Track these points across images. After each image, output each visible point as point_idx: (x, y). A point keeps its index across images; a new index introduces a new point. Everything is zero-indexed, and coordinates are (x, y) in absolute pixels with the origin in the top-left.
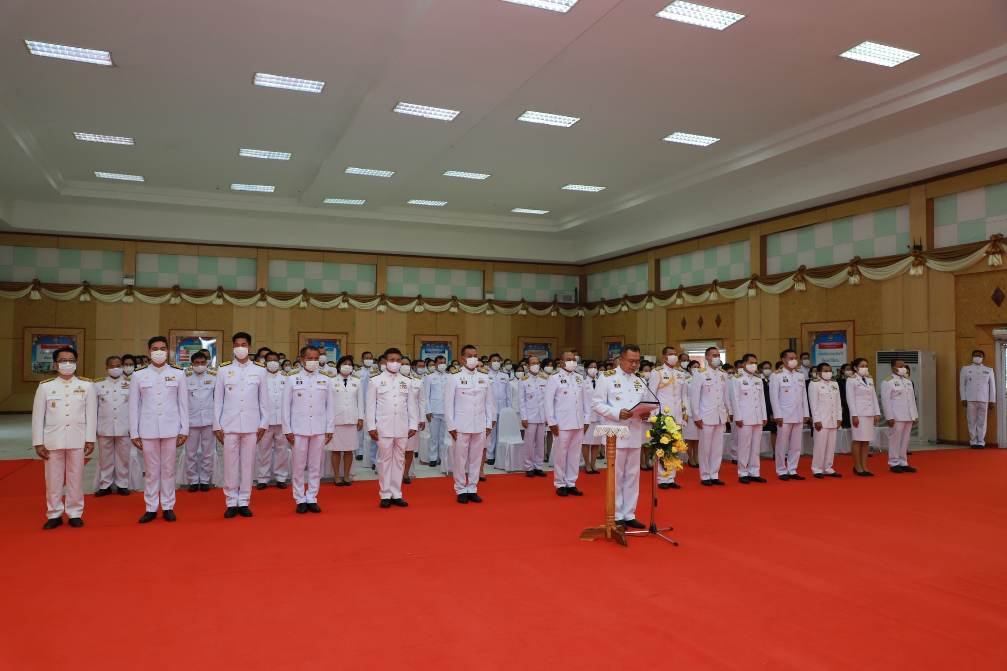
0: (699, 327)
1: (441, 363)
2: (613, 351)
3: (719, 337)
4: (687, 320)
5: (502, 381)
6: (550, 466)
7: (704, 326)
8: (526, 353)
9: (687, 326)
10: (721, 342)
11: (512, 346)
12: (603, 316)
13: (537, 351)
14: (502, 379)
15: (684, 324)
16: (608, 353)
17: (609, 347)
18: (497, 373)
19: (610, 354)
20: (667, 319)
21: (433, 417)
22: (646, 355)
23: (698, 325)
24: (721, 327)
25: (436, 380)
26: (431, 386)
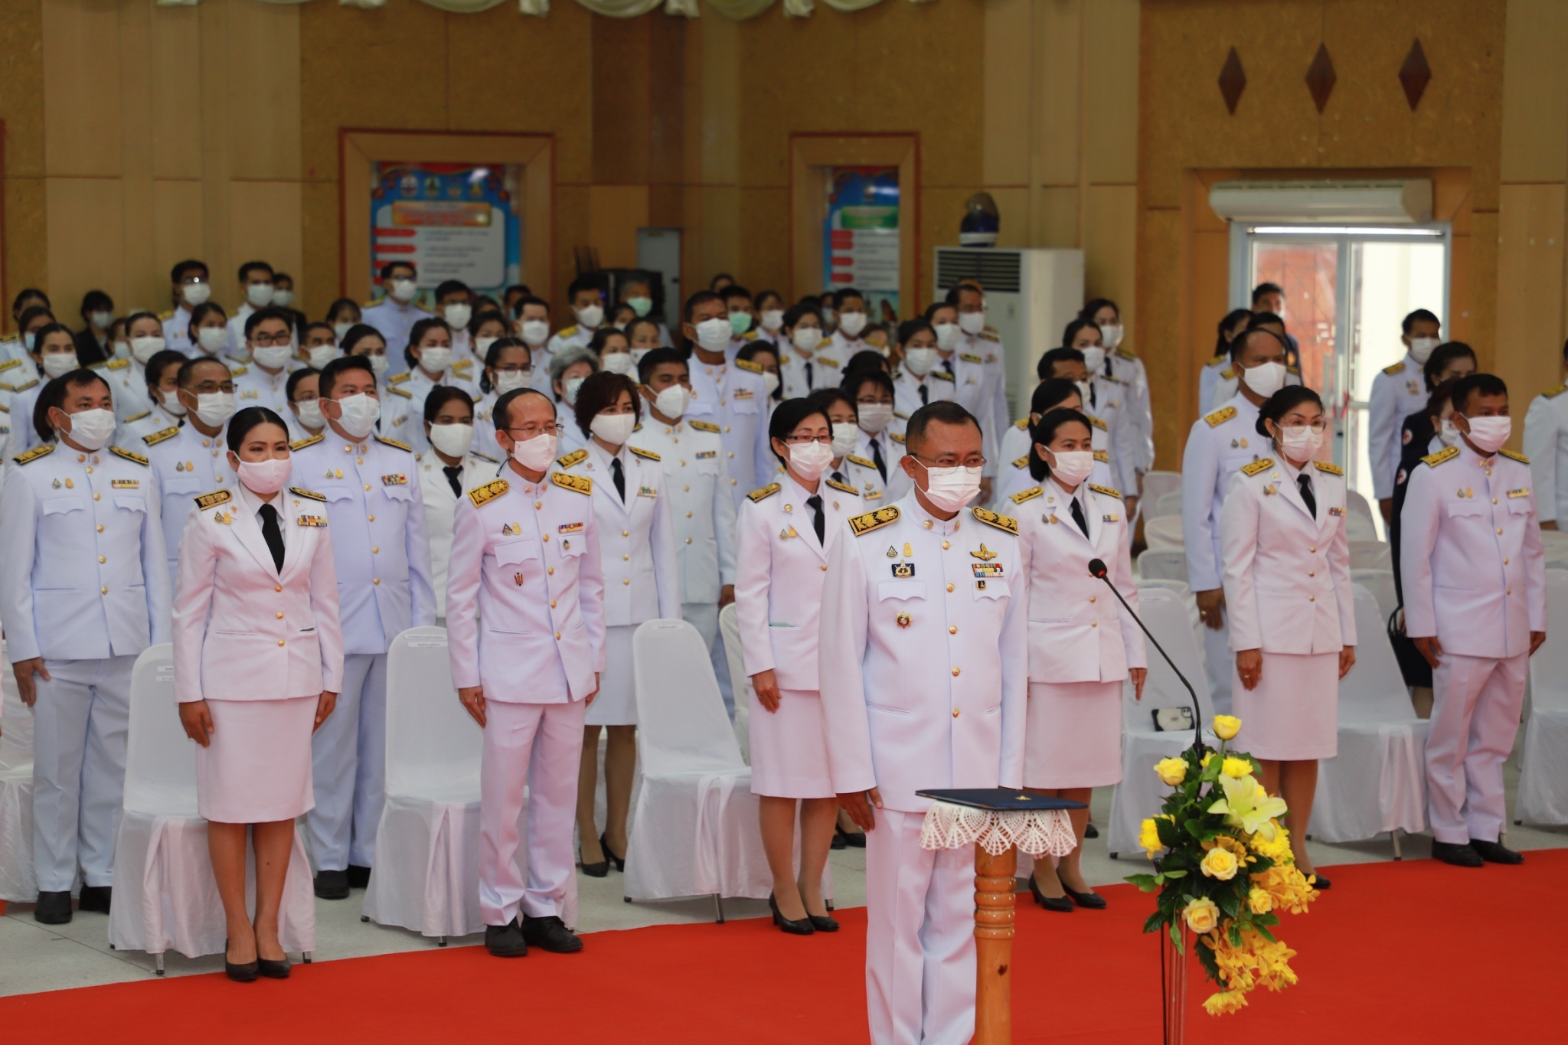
0: (1311, 105)
1: (87, 404)
2: (850, 210)
3: (1417, 161)
4: (1247, 62)
5: (391, 491)
6: (628, 900)
7: (1339, 97)
8: (386, 217)
9: (1250, 98)
10: (1423, 185)
11: (310, 178)
12: (798, 19)
13: (444, 207)
14: (388, 480)
15: (1233, 84)
16: (828, 222)
17: (830, 188)
18: (364, 451)
19: (837, 225)
20: (1146, 52)
21: (44, 675)
22: (1029, 245)
23: (1306, 92)
24: (1428, 110)
25: (63, 490)
26: (39, 518)
